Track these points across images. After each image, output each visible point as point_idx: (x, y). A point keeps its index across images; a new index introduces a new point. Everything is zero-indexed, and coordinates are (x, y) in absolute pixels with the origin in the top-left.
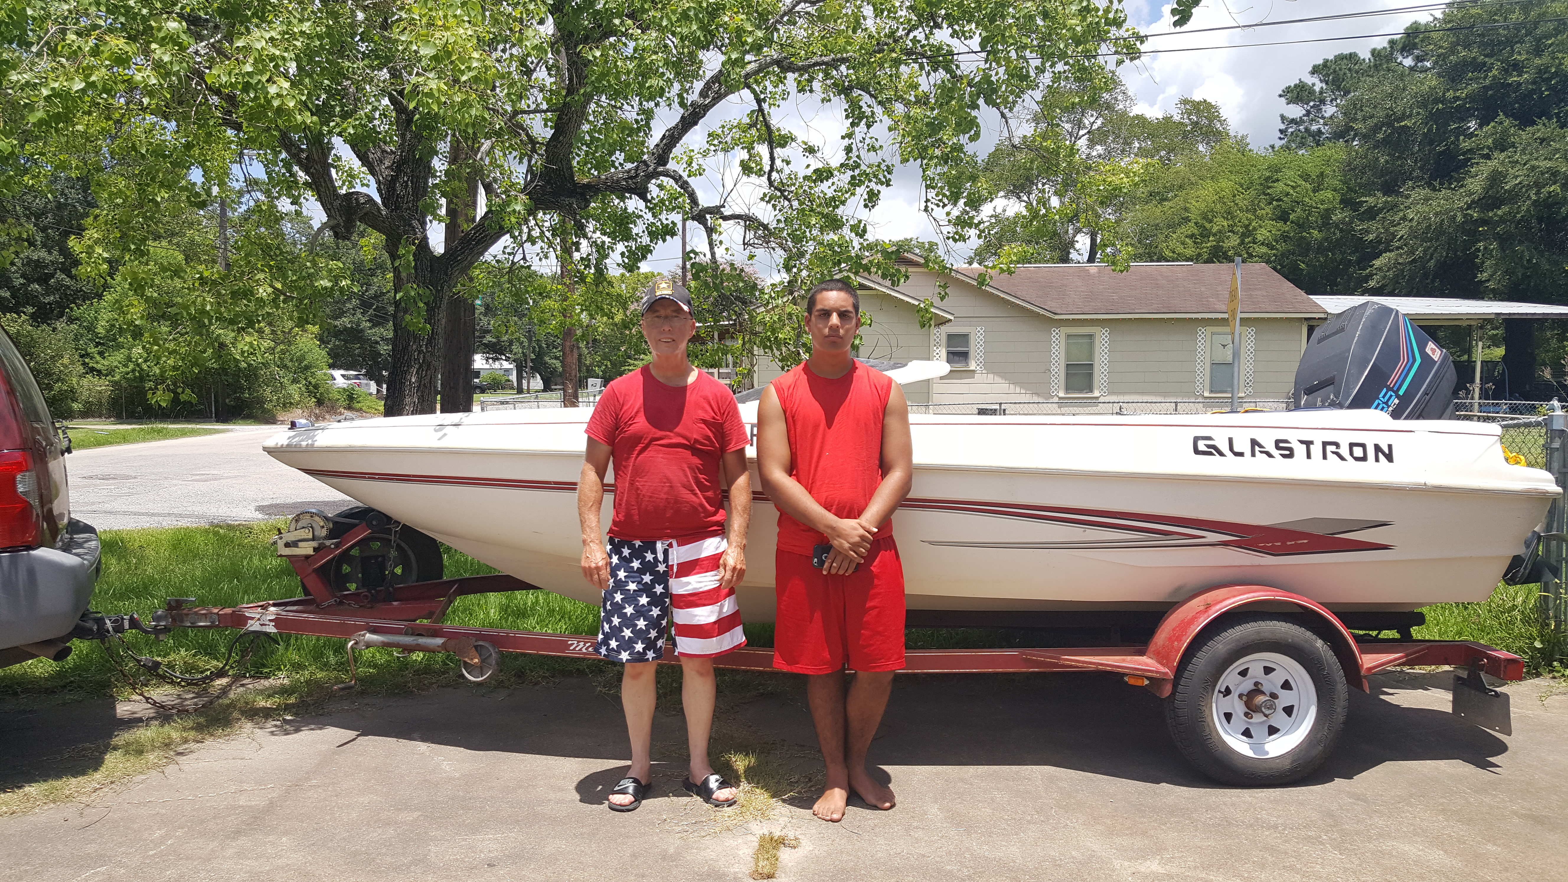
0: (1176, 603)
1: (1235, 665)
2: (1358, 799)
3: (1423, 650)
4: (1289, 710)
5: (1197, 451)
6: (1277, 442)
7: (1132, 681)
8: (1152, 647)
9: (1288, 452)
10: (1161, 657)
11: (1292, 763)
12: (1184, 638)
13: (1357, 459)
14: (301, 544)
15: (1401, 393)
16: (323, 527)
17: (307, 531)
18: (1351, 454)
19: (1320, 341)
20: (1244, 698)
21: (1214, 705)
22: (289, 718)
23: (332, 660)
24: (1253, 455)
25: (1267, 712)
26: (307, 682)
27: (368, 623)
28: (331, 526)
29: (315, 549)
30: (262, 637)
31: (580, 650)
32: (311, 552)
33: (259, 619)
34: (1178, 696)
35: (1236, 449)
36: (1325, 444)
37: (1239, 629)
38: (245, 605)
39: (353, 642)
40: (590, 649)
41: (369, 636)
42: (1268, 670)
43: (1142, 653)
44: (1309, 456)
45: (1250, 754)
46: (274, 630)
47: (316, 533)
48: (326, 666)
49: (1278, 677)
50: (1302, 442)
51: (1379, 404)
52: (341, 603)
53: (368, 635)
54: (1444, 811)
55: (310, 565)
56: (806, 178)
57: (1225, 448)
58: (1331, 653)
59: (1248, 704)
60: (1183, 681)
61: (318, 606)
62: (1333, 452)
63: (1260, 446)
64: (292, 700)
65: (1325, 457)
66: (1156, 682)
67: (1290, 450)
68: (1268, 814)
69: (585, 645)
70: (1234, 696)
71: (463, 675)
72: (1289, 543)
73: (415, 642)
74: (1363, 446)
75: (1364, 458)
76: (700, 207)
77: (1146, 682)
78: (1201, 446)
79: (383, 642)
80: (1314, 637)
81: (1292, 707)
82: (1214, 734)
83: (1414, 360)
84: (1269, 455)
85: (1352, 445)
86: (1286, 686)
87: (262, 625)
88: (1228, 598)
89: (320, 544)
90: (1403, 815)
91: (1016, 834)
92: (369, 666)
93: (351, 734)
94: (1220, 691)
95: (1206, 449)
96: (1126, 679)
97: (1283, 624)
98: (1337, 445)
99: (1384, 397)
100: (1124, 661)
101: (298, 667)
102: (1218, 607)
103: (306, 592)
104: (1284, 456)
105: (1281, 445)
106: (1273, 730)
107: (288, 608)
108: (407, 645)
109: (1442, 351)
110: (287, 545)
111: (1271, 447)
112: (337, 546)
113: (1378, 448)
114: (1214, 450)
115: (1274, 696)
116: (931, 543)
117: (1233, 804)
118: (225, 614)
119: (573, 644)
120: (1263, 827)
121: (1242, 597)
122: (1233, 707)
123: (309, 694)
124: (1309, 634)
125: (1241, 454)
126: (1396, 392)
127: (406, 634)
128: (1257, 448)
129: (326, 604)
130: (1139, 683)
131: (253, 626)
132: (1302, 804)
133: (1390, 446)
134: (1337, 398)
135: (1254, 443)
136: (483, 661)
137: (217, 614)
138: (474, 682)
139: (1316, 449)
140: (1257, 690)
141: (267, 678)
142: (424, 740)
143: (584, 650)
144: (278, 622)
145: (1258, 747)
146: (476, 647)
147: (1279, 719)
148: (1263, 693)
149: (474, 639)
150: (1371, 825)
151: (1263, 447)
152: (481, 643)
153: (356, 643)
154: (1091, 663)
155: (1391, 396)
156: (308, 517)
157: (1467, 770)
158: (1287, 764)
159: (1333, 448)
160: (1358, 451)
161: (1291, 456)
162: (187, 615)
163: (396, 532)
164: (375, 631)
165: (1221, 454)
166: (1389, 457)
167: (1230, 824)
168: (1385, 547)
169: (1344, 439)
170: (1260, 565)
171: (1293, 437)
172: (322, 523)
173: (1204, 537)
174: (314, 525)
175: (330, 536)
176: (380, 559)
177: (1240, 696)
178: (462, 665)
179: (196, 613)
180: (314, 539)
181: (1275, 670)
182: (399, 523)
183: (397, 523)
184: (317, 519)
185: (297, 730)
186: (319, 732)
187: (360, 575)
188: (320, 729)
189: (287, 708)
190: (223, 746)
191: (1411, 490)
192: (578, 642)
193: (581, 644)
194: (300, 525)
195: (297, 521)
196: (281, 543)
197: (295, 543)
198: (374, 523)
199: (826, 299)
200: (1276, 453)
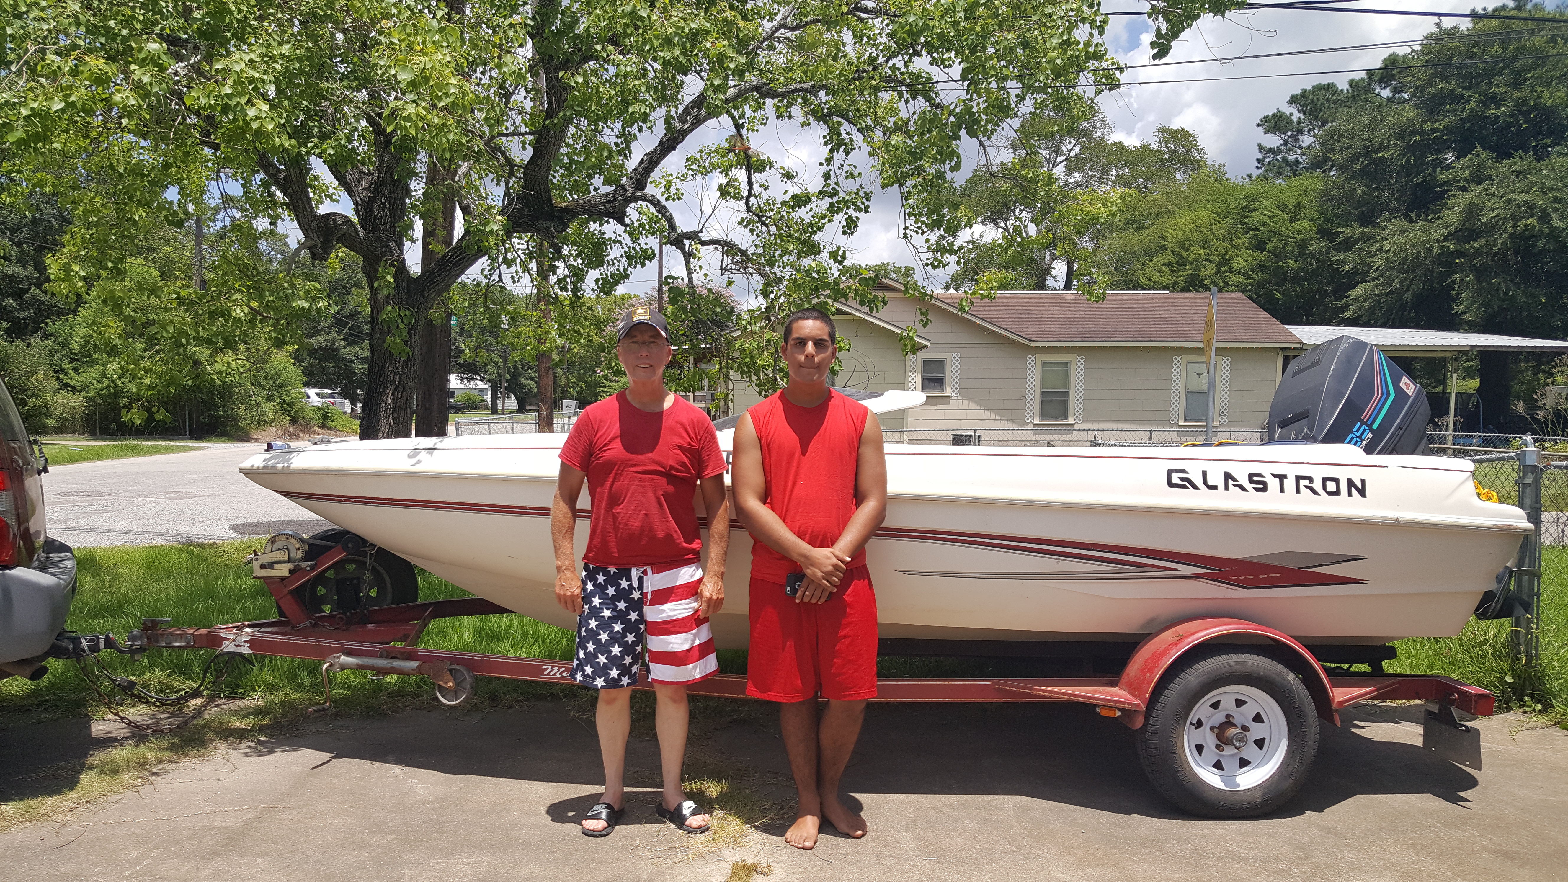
0: (1149, 634)
1: (1207, 697)
2: (1329, 832)
3: (1395, 684)
4: (1260, 743)
5: (1171, 484)
6: (1251, 476)
7: (1104, 713)
8: (1124, 679)
9: (1261, 486)
10: (1133, 689)
11: (1263, 796)
12: (1156, 670)
13: (1330, 494)
14: (276, 566)
15: (1375, 427)
16: (299, 549)
17: (283, 553)
18: (1324, 488)
19: (1295, 374)
20: (1216, 730)
21: (1186, 737)
22: (263, 739)
23: (307, 681)
24: (1227, 488)
25: (1239, 745)
26: (282, 703)
27: (343, 645)
28: (307, 547)
29: (290, 571)
30: (237, 657)
31: (555, 674)
32: (286, 574)
33: (234, 640)
34: (1150, 728)
35: (1210, 483)
36: (1298, 478)
37: (1210, 661)
38: (219, 626)
39: (328, 664)
40: (564, 674)
41: (344, 659)
42: (1240, 703)
43: (1114, 684)
44: (1282, 490)
45: (1221, 786)
46: (249, 651)
47: (292, 555)
48: (300, 687)
49: (1250, 710)
50: (1275, 476)
51: (1352, 438)
52: (315, 625)
53: (342, 657)
54: (1414, 845)
55: (285, 587)
56: (784, 203)
57: (1198, 482)
58: (1302, 685)
59: (1219, 737)
60: (1155, 713)
61: (293, 628)
62: (1306, 487)
63: (1234, 479)
64: (266, 721)
65: (1298, 491)
66: (1128, 713)
67: (1264, 483)
68: (1239, 846)
69: (559, 670)
70: (1206, 728)
71: (437, 698)
72: (1261, 577)
73: (390, 665)
74: (1336, 480)
75: (1337, 493)
76: (678, 232)
77: (1118, 714)
78: (1175, 479)
79: (357, 665)
80: (1285, 670)
81: (1264, 739)
82: (1185, 766)
83: (1388, 394)
84: (1243, 489)
85: (1325, 480)
86: (1258, 718)
87: (237, 646)
88: (1201, 631)
89: (295, 566)
90: (1373, 849)
91: (988, 864)
92: (344, 688)
93: (326, 756)
94: (1191, 724)
95: (1180, 482)
96: (1098, 710)
97: (1255, 657)
98: (1310, 479)
99: (1357, 431)
100: (1096, 692)
101: (272, 688)
102: (1190, 639)
103: (281, 613)
104: (1257, 490)
105: (1255, 478)
106: (1244, 763)
107: (263, 629)
108: (381, 668)
109: (1416, 386)
110: (263, 567)
111: (1244, 481)
112: (313, 568)
113: (1351, 483)
114: (1188, 483)
115: (1245, 729)
116: (904, 572)
117: (1204, 836)
118: (200, 635)
119: (547, 669)
120: (1233, 859)
121: (1214, 629)
122: (1205, 739)
123: (284, 715)
124: (1280, 667)
125: (1215, 488)
126: (1370, 426)
127: (381, 657)
128: (1231, 482)
129: (301, 625)
130: (1111, 714)
131: (229, 647)
132: (1273, 837)
133: (1363, 481)
134: (1311, 432)
135: (1228, 476)
136: (458, 684)
137: (193, 634)
138: (448, 705)
139: (1290, 484)
140: (1228, 723)
141: (241, 698)
142: (398, 763)
143: (558, 675)
144: (252, 643)
145: (1229, 779)
146: (451, 671)
147: (1250, 751)
148: (1235, 726)
149: (449, 662)
150: (1341, 858)
151: (1237, 481)
152: (455, 667)
153: (330, 666)
154: (1063, 694)
155: (1365, 430)
156: (284, 538)
157: (1437, 803)
158: (1258, 797)
159: (1306, 482)
160: (1331, 486)
161: (1264, 489)
162: (162, 635)
163: (371, 554)
164: (349, 653)
165: (1195, 487)
166: (1362, 492)
167: (1201, 856)
168: (1357, 582)
169: (1318, 473)
170: (1232, 599)
171: (1267, 471)
172: (298, 546)
173: (1177, 570)
174: (290, 547)
175: (305, 558)
176: (355, 582)
177: (1212, 728)
178: (436, 688)
179: (171, 633)
180: (289, 561)
181: (1246, 702)
182: (375, 546)
183: (373, 545)
184: (292, 540)
185: (271, 752)
186: (293, 753)
187: (335, 597)
188: (294, 750)
189: (262, 729)
190: (198, 767)
191: (1384, 524)
192: (553, 667)
193: (556, 669)
194: (275, 547)
195: (273, 543)
196: (256, 565)
197: (271, 565)
198: (350, 545)
199: (802, 328)
200: (1249, 486)
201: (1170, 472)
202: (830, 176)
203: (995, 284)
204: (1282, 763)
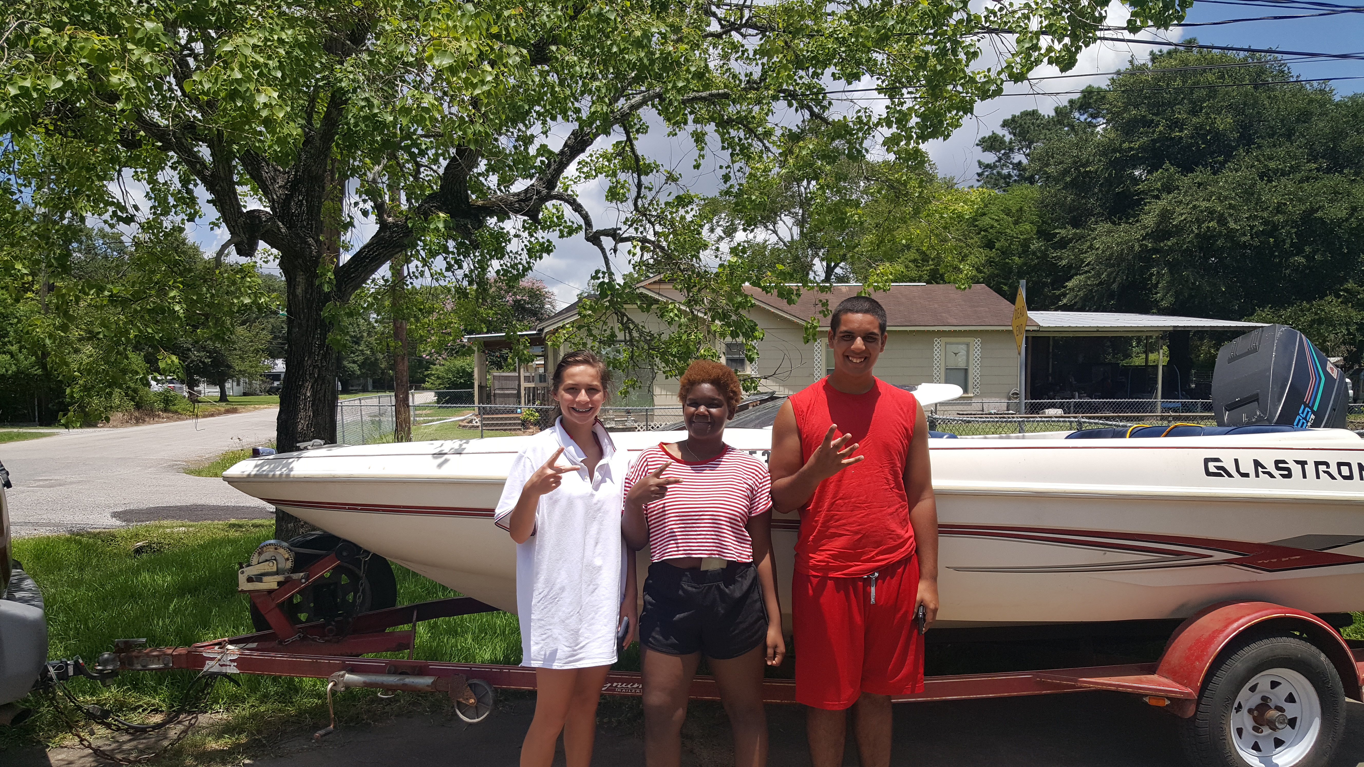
1: (1248, 683)
4: (1292, 723)
5: (1208, 473)
6: (1277, 462)
7: (1154, 702)
8: (1163, 665)
9: (1286, 472)
10: (1174, 675)
12: (1206, 658)
13: (1345, 478)
14: (265, 579)
15: (1315, 409)
16: (288, 559)
17: (271, 564)
18: (1340, 473)
20: (1256, 713)
21: (1230, 722)
22: (247, 762)
24: (1257, 476)
25: (1274, 726)
26: (253, 717)
27: (344, 662)
29: (279, 583)
30: (223, 678)
32: (274, 586)
33: (219, 660)
34: (1201, 716)
35: (1242, 471)
36: (1317, 464)
37: (1252, 646)
38: (199, 644)
39: (331, 684)
42: (1274, 685)
43: (1153, 673)
44: (1305, 477)
46: (236, 671)
47: (280, 566)
49: (1282, 692)
50: (1297, 462)
51: (1300, 420)
52: (304, 639)
53: (347, 676)
55: (273, 600)
56: (667, 204)
57: (1232, 470)
58: (1332, 666)
59: (1255, 719)
60: (1204, 701)
61: (280, 643)
62: (1325, 472)
63: (1263, 467)
64: (244, 740)
65: (1318, 477)
66: (1179, 702)
67: (1288, 469)
70: (1245, 711)
71: (457, 716)
72: (1283, 560)
74: (1348, 465)
75: (1350, 477)
76: (595, 230)
77: (1169, 703)
78: (1212, 467)
79: (363, 683)
80: (1318, 651)
81: (1296, 718)
82: (1233, 751)
83: (1320, 379)
84: (1272, 476)
85: (1340, 464)
86: (1291, 699)
87: (222, 666)
89: (286, 578)
94: (1235, 708)
95: (1216, 471)
96: (1148, 700)
97: (1290, 639)
98: (1326, 464)
99: (1301, 416)
101: (237, 700)
102: (1235, 625)
104: (1282, 475)
105: (1280, 465)
106: (1279, 743)
107: (247, 646)
109: (1338, 369)
110: (250, 580)
111: (1271, 468)
112: (307, 578)
113: (1361, 467)
114: (1222, 472)
115: (1280, 709)
116: (957, 569)
118: (180, 655)
122: (1244, 722)
123: (260, 731)
124: (1313, 648)
125: (1246, 475)
126: (1311, 409)
127: (389, 673)
128: (1260, 469)
129: (291, 639)
130: (1160, 704)
131: (211, 667)
135: (1257, 464)
136: (479, 700)
137: (171, 655)
138: (469, 723)
139: (1310, 468)
140: (1264, 705)
144: (241, 662)
145: (1266, 760)
146: (470, 686)
147: (1285, 732)
148: (1270, 707)
149: (467, 677)
151: (1265, 468)
152: (478, 681)
153: (334, 685)
154: (1110, 685)
155: (1309, 411)
156: (272, 549)
159: (1322, 468)
160: (1345, 471)
161: (1289, 476)
162: (137, 657)
163: (365, 562)
164: (353, 670)
165: (1230, 475)
169: (1333, 459)
170: (1258, 582)
171: (1290, 457)
172: (287, 556)
173: (1211, 556)
174: (278, 558)
175: (294, 570)
176: (332, 587)
177: (1250, 711)
178: (455, 704)
179: (147, 655)
180: (277, 573)
181: (1280, 683)
182: (368, 553)
184: (281, 551)
187: (312, 605)
194: (263, 557)
195: (260, 554)
196: (242, 578)
197: (259, 578)
198: (345, 554)
199: (852, 322)
200: (1276, 473)
201: (1207, 461)
203: (890, 277)
204: (1316, 742)
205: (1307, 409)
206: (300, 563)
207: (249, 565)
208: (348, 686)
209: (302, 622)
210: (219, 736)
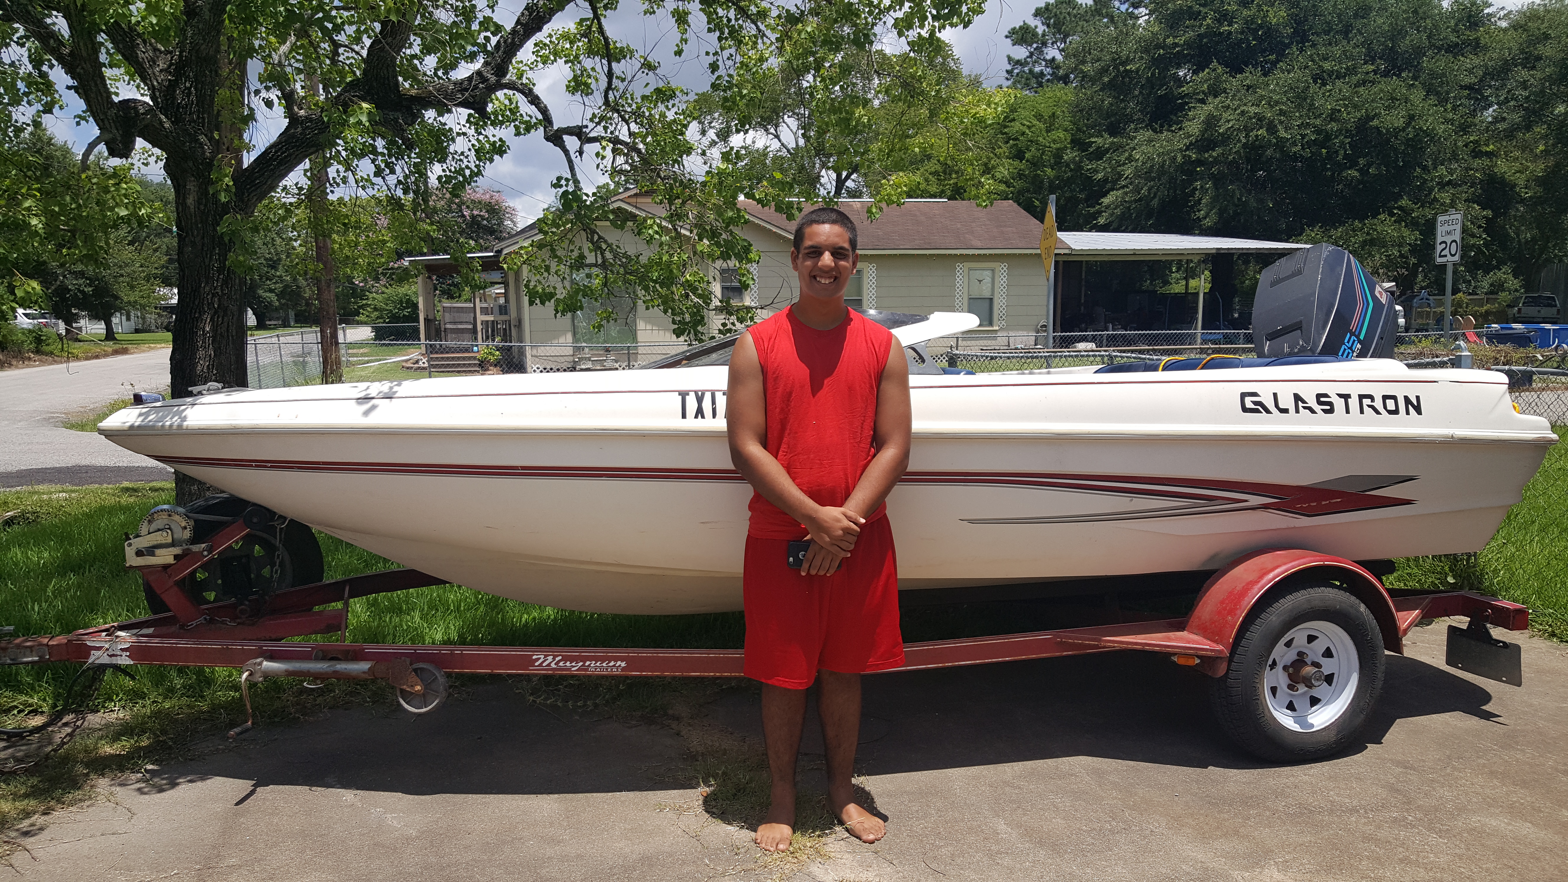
0: (1215, 572)
1: (1284, 637)
3: (1429, 603)
4: (1329, 679)
5: (1245, 410)
6: (1319, 396)
7: (1182, 661)
8: (1194, 622)
9: (1328, 407)
10: (1209, 633)
11: (1335, 735)
13: (1390, 412)
14: (158, 552)
15: (1362, 337)
16: (185, 528)
17: (165, 534)
18: (1385, 407)
19: (1273, 284)
20: (1291, 670)
21: (1265, 681)
22: (150, 767)
24: (1297, 411)
25: (1310, 682)
26: (156, 714)
27: (260, 647)
28: (192, 523)
29: (176, 557)
31: (549, 665)
32: (171, 560)
33: (107, 650)
34: (1232, 675)
35: (1281, 406)
38: (82, 631)
39: (247, 673)
40: (561, 664)
41: (266, 664)
42: (1311, 639)
43: (1181, 627)
44: (1348, 412)
45: (1296, 728)
46: (130, 662)
47: (175, 536)
49: (1319, 646)
50: (1340, 396)
51: (1344, 353)
52: (211, 621)
53: (265, 663)
55: (169, 577)
56: (644, 98)
57: (1270, 405)
58: (1371, 616)
59: (1291, 676)
60: (1236, 658)
61: (182, 627)
62: (1369, 406)
63: (1304, 402)
64: (145, 743)
65: (1362, 412)
66: (1208, 660)
67: (1330, 404)
69: (554, 659)
70: (1280, 668)
71: (400, 705)
72: (1323, 503)
73: (332, 669)
74: (1395, 398)
75: (1396, 412)
76: (555, 128)
77: (1197, 661)
78: (1249, 403)
79: (286, 671)
80: (1357, 601)
81: (1333, 674)
82: (1265, 711)
83: (1368, 304)
84: (1313, 411)
85: (1385, 398)
86: (1328, 653)
87: (111, 656)
89: (183, 550)
93: (243, 786)
94: (1269, 665)
95: (1253, 406)
96: (1175, 659)
97: (1330, 590)
98: (1371, 397)
99: (1347, 346)
100: (1169, 639)
101: (136, 695)
104: (1325, 411)
105: (1322, 399)
106: (1314, 701)
107: (142, 632)
110: (139, 553)
111: (1312, 403)
112: (206, 551)
113: (1407, 400)
114: (1260, 408)
115: (1317, 665)
116: (971, 521)
118: (58, 645)
119: (539, 659)
121: (1294, 563)
122: (1279, 680)
123: (164, 732)
124: (1353, 598)
125: (1285, 411)
126: (1358, 337)
127: (317, 659)
128: (1300, 404)
129: (194, 623)
130: (1187, 662)
131: (97, 658)
133: (1418, 398)
134: (1308, 344)
135: (1297, 398)
136: (427, 686)
137: (47, 645)
138: (415, 714)
139: (1354, 402)
140: (1300, 661)
142: (344, 786)
143: (553, 665)
145: (1301, 720)
146: (415, 670)
147: (1321, 690)
148: (1306, 663)
149: (408, 660)
151: (1306, 403)
152: (419, 665)
153: (250, 675)
154: (1136, 644)
155: (1354, 340)
156: (164, 516)
158: (1332, 737)
159: (1366, 402)
161: (1331, 411)
163: (281, 529)
164: (272, 656)
165: (1268, 411)
166: (1418, 410)
168: (1408, 502)
169: (1377, 391)
170: (1295, 527)
171: (1332, 390)
172: (183, 524)
173: (1246, 501)
174: (172, 527)
175: (194, 540)
176: (244, 560)
177: (1285, 668)
178: (398, 693)
179: (18, 646)
180: (173, 544)
181: (1317, 637)
182: (285, 518)
183: (283, 518)
184: (176, 518)
185: (173, 785)
186: (199, 784)
187: (220, 582)
188: (203, 779)
189: (148, 753)
190: (79, 817)
191: (1441, 442)
192: (546, 656)
193: (550, 658)
194: (154, 527)
195: (150, 522)
196: (130, 552)
197: (150, 551)
198: (255, 520)
199: (817, 232)
200: (1317, 408)
201: (1243, 395)
202: (718, 67)
203: (905, 189)
204: (1353, 699)
205: (1353, 338)
206: (201, 532)
207: (137, 536)
208: (266, 675)
209: (209, 602)
210: (116, 737)
